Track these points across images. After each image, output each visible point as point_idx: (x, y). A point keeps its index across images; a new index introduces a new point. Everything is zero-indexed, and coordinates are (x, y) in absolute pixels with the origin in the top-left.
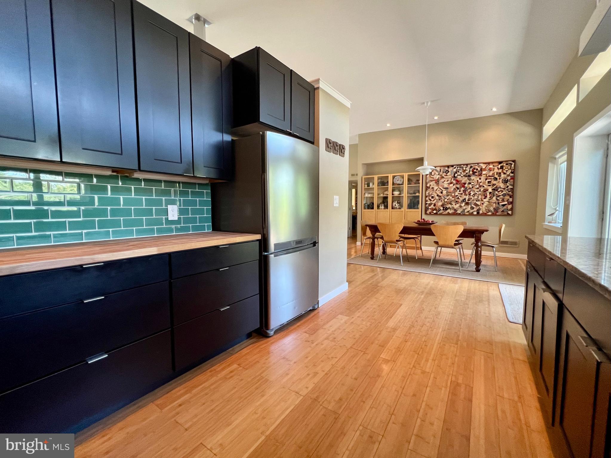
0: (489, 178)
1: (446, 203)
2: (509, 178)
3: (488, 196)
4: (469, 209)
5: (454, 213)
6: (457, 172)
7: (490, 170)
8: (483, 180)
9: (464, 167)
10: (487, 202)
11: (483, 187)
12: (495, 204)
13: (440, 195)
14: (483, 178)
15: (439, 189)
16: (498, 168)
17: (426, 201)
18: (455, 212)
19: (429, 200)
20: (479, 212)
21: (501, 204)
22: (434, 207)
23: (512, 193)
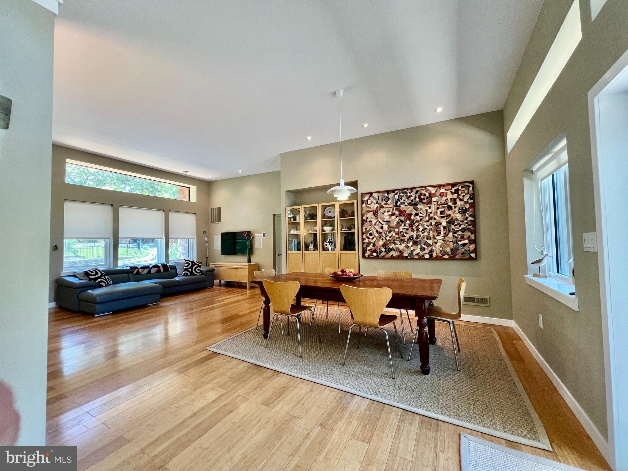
0: (441, 206)
1: (388, 243)
2: (467, 206)
3: (442, 232)
4: (418, 251)
5: (399, 256)
6: (400, 200)
7: (442, 195)
8: (433, 209)
9: (408, 192)
10: (441, 240)
11: (435, 219)
12: (451, 243)
13: (381, 230)
14: (433, 206)
15: (378, 223)
16: (452, 192)
17: (363, 239)
18: (400, 254)
19: (367, 239)
20: (432, 254)
21: (460, 243)
22: (374, 248)
23: (473, 227)
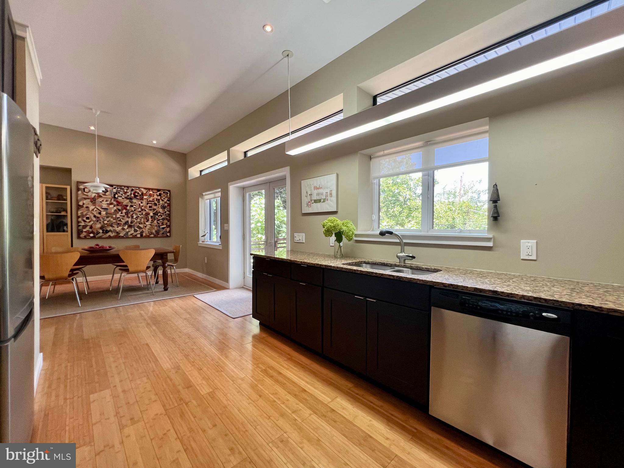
0: (150, 202)
1: (106, 225)
2: (166, 205)
3: (150, 220)
4: (132, 232)
5: (116, 236)
6: (118, 193)
7: (150, 195)
8: (144, 204)
9: (125, 189)
10: (149, 225)
11: (145, 210)
12: (156, 227)
13: (99, 216)
14: (144, 202)
15: (95, 209)
16: (157, 195)
17: (78, 222)
18: (117, 235)
19: (82, 222)
20: (142, 235)
21: (161, 227)
22: (91, 230)
23: (169, 218)
